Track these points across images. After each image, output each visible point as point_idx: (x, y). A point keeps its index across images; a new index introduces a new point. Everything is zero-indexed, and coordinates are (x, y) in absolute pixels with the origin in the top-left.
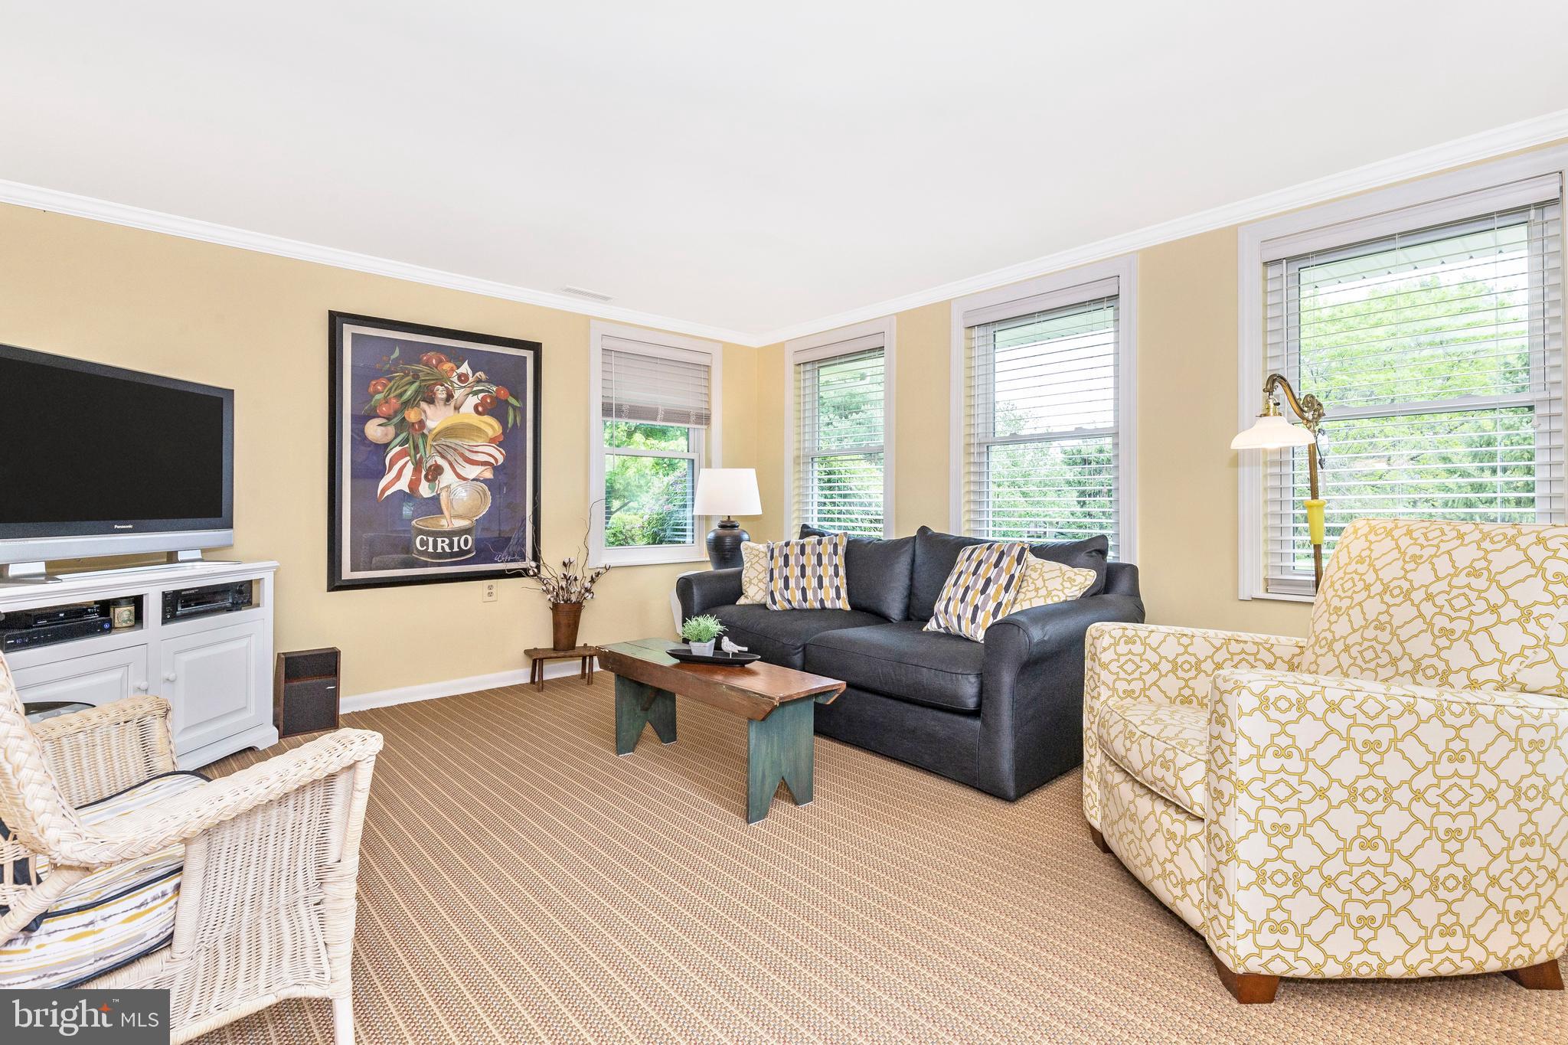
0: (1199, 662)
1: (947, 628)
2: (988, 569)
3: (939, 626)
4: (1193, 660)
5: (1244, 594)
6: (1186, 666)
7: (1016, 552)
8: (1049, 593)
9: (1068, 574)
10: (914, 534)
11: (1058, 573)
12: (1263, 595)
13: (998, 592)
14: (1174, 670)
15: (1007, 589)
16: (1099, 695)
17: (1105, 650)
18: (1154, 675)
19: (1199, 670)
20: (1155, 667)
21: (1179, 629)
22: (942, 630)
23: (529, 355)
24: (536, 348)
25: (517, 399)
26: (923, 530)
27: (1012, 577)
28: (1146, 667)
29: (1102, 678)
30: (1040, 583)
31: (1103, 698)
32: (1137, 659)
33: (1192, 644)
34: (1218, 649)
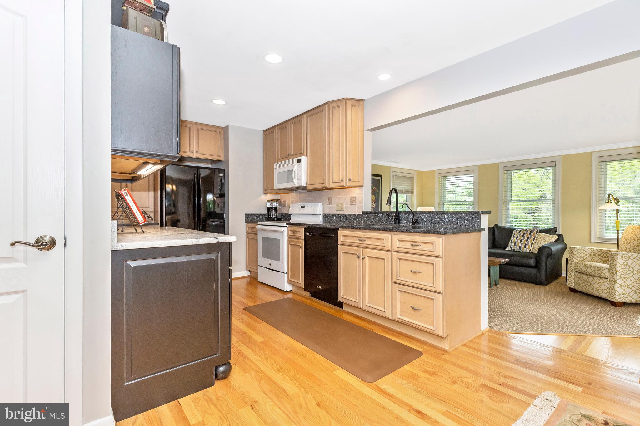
0: (595, 254)
1: (514, 249)
2: (527, 235)
3: (511, 249)
4: (594, 254)
5: (592, 241)
6: (593, 255)
7: (535, 231)
8: (546, 241)
9: (550, 237)
10: (493, 226)
11: (547, 236)
12: (597, 241)
13: (531, 241)
14: (590, 256)
15: (534, 240)
16: (574, 261)
17: (575, 251)
18: (586, 257)
19: (595, 256)
20: (586, 255)
21: (590, 248)
22: (512, 250)
23: (380, 178)
24: (381, 176)
25: (378, 190)
26: (496, 225)
27: (535, 237)
28: (584, 255)
29: (574, 257)
30: (542, 238)
31: (575, 261)
32: (582, 253)
33: (594, 250)
34: (599, 252)
